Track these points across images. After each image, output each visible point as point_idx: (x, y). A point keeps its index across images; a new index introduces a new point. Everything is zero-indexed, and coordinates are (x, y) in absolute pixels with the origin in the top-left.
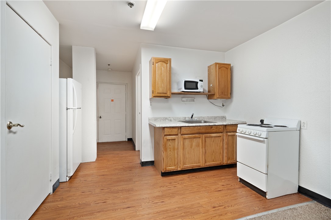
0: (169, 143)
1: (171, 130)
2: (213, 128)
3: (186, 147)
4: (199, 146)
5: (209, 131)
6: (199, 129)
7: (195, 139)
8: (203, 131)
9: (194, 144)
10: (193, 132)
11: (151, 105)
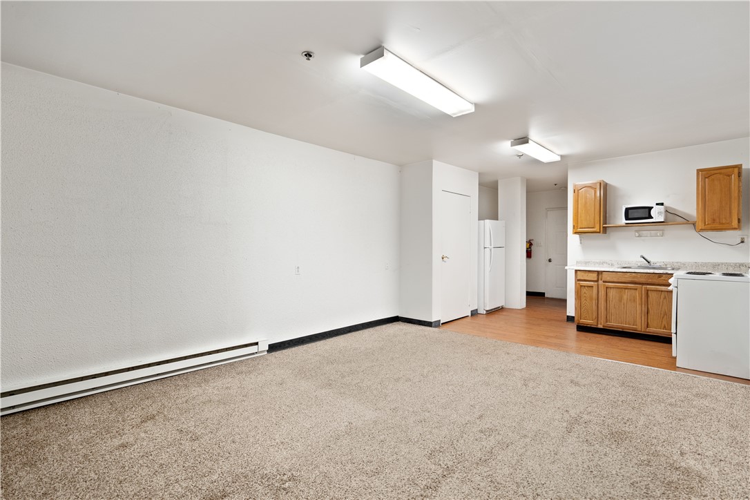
0: (584, 290)
1: (587, 274)
2: (663, 278)
3: (611, 299)
4: (634, 300)
5: (655, 281)
6: (634, 277)
7: (627, 290)
8: (643, 280)
9: (625, 297)
10: (623, 280)
11: (581, 243)
